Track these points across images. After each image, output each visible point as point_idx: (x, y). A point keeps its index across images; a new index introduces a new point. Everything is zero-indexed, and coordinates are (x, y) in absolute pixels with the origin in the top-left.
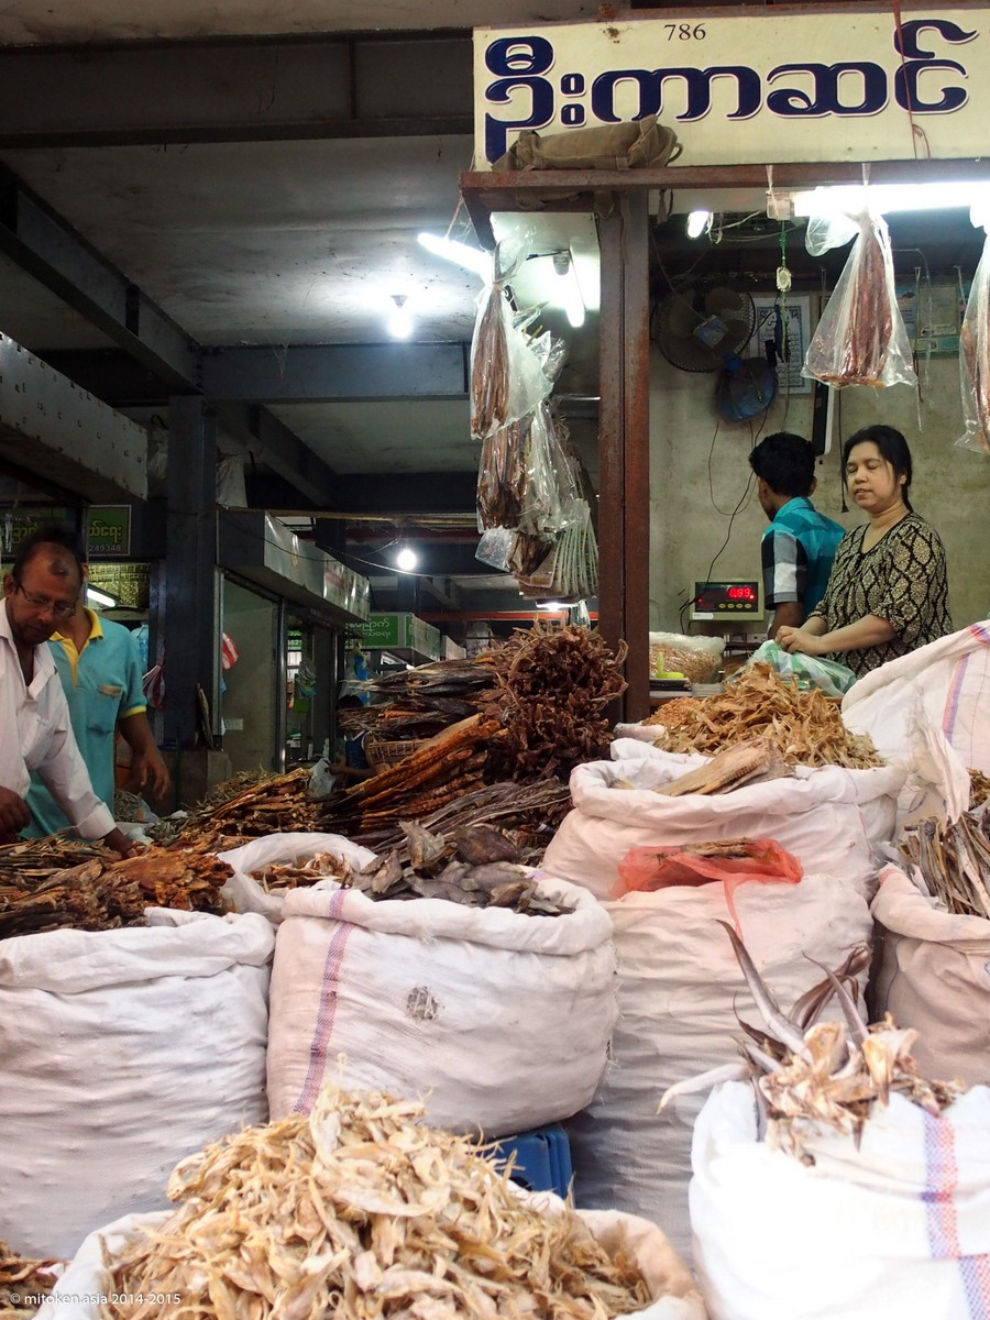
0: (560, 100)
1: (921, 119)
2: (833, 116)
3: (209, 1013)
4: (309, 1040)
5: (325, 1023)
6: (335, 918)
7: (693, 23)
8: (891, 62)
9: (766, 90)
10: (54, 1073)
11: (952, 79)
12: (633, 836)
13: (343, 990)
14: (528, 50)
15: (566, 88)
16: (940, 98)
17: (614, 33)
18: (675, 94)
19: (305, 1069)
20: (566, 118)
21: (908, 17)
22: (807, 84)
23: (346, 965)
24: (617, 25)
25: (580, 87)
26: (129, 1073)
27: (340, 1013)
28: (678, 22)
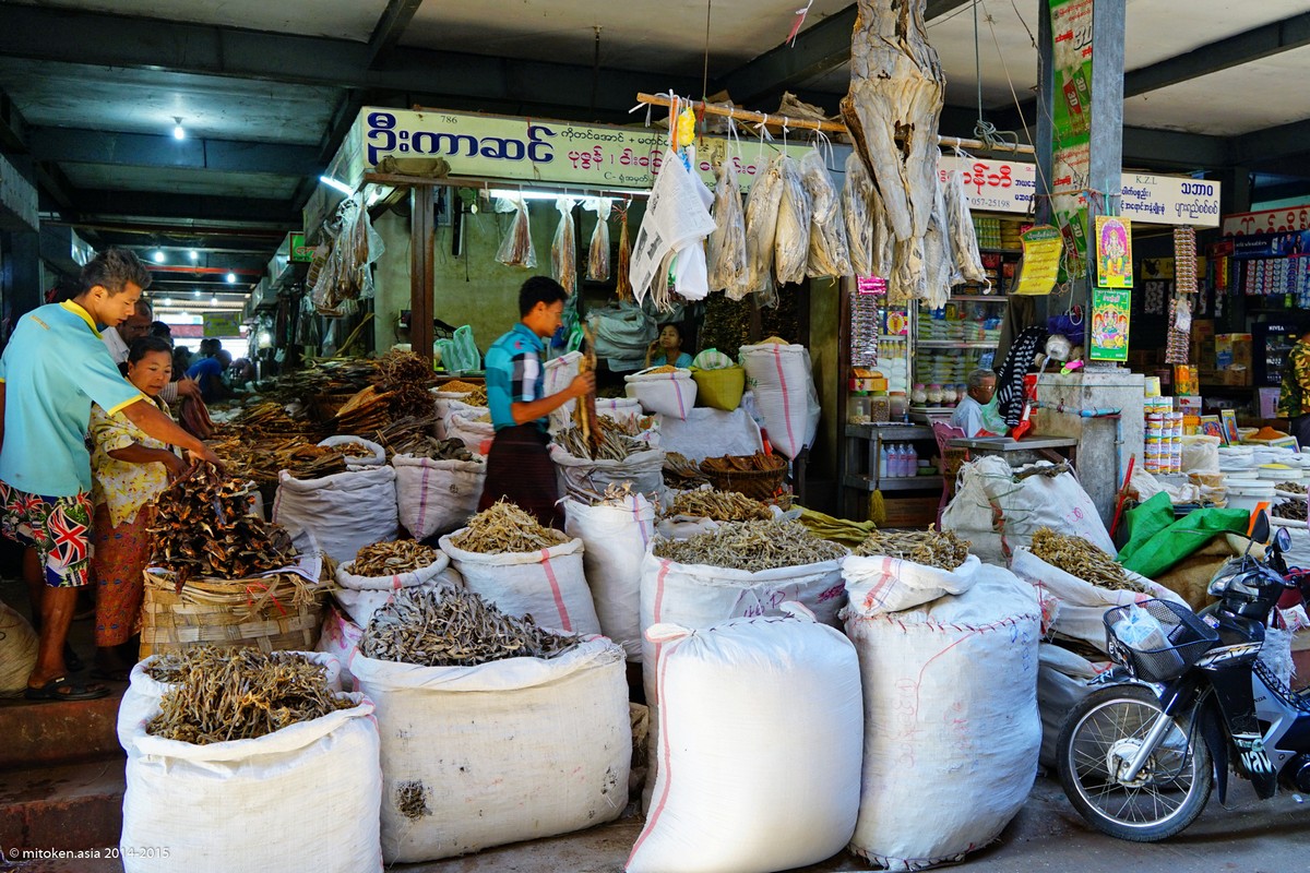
0: (399, 141)
1: (537, 164)
2: (505, 159)
3: (386, 495)
4: (420, 500)
5: (424, 496)
6: (423, 466)
7: (452, 116)
8: (526, 142)
9: (480, 147)
10: (347, 514)
11: (548, 150)
12: (481, 437)
13: (429, 486)
14: (386, 119)
15: (401, 136)
16: (544, 157)
17: (421, 116)
18: (445, 144)
19: (419, 508)
20: (401, 148)
21: (533, 124)
22: (495, 146)
23: (429, 479)
24: (421, 113)
25: (407, 137)
26: (367, 512)
27: (429, 492)
28: (446, 115)
